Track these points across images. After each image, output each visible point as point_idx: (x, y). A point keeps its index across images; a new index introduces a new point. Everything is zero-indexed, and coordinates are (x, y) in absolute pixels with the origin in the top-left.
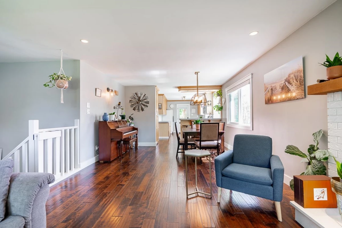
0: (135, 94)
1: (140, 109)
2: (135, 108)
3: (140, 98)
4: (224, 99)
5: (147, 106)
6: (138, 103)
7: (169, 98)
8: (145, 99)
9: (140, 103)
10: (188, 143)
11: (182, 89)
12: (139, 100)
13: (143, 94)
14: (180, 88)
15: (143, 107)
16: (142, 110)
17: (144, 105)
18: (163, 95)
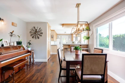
0: (33, 28)
1: (37, 37)
2: (33, 37)
3: (36, 30)
4: (91, 32)
5: (41, 36)
6: (35, 33)
7: (58, 33)
8: (40, 31)
9: (37, 33)
10: (70, 68)
11: (64, 25)
12: (36, 31)
13: (39, 28)
14: (63, 25)
15: (39, 36)
16: (38, 38)
17: (39, 35)
18: (54, 30)
